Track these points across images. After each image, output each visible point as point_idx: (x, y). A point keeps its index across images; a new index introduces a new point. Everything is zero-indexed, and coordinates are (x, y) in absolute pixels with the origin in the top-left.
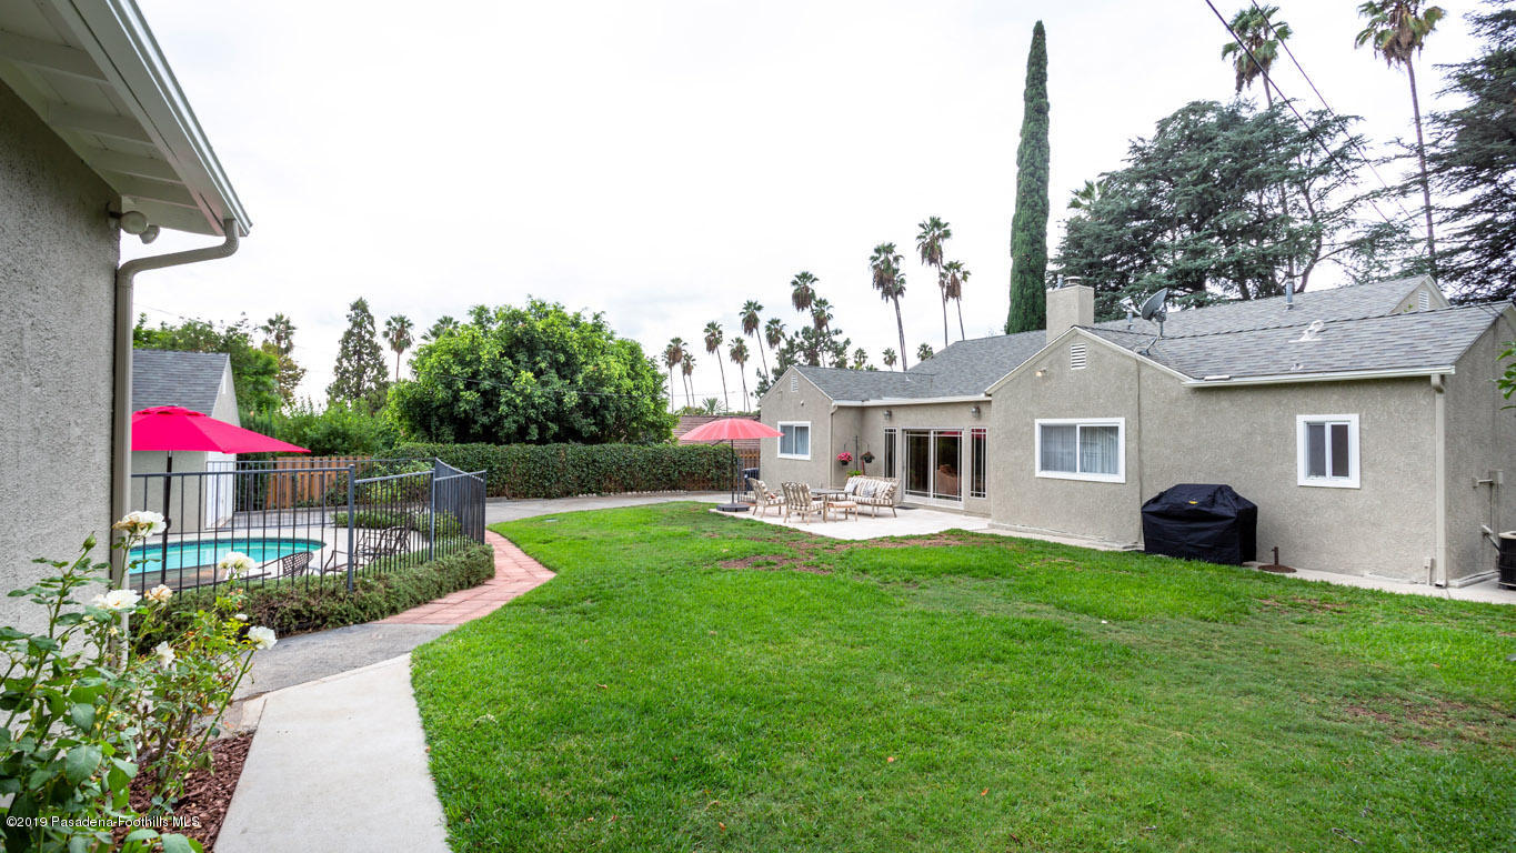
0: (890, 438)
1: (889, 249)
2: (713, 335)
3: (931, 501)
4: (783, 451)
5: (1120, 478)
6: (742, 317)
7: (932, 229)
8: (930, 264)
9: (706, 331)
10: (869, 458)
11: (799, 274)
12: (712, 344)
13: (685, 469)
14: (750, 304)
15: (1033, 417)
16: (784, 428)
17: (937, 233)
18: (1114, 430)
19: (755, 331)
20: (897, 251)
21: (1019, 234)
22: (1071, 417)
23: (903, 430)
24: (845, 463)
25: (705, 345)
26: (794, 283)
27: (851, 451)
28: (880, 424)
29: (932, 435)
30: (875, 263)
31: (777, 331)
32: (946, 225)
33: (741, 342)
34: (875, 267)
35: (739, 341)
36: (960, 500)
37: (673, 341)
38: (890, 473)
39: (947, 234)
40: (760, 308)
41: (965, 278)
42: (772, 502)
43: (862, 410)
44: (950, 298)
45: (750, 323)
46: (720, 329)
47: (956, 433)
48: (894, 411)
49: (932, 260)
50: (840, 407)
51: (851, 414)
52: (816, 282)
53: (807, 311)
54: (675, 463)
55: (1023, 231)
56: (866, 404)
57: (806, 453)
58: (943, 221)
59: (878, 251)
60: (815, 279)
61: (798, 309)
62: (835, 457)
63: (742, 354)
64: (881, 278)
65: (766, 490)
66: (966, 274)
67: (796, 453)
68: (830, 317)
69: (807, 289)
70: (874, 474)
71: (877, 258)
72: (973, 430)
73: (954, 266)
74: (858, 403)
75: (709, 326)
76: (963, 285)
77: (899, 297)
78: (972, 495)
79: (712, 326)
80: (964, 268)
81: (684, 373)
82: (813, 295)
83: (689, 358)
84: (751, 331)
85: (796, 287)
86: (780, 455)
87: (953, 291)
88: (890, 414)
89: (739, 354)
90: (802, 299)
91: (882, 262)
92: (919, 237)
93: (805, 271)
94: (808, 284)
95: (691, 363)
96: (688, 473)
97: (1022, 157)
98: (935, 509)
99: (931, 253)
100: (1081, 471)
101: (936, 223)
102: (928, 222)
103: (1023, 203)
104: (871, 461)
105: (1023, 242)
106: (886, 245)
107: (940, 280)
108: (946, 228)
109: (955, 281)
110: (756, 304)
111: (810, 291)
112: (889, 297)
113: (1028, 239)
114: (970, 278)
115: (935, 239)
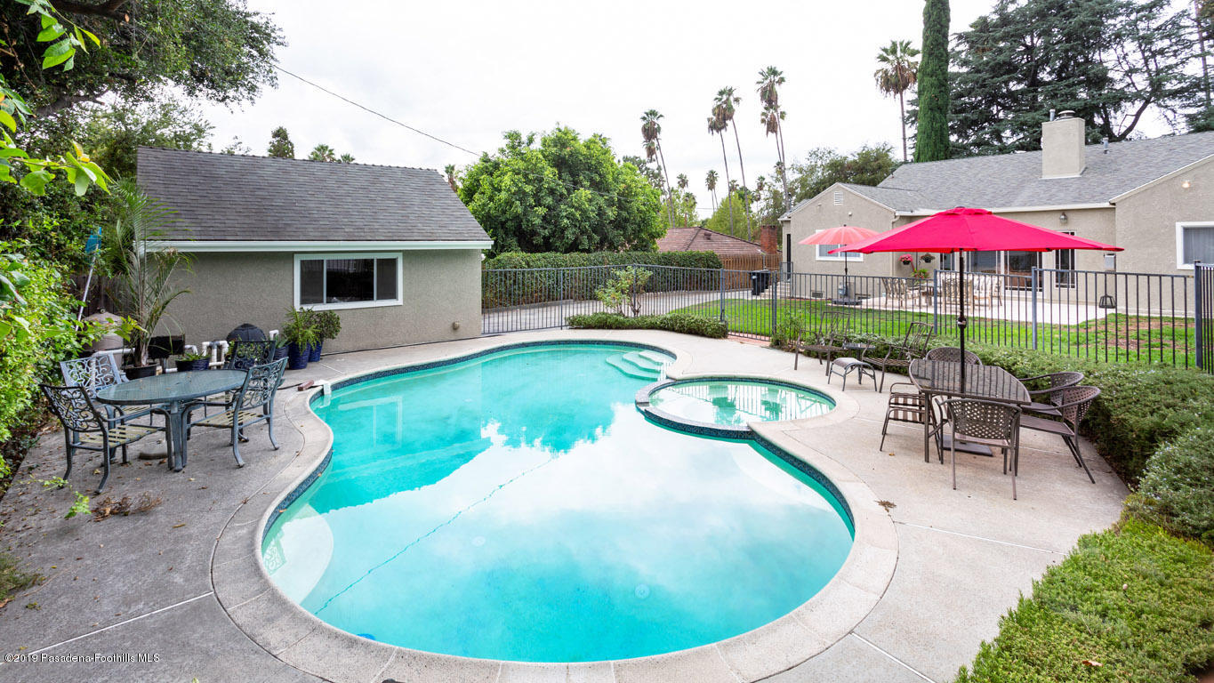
1: (731, 92)
7: (769, 76)
11: (648, 111)
17: (773, 80)
20: (735, 94)
26: (644, 118)
32: (782, 73)
39: (782, 80)
41: (782, 117)
44: (770, 133)
52: (661, 118)
58: (779, 70)
59: (721, 93)
60: (661, 116)
61: (647, 141)
64: (725, 115)
66: (783, 115)
69: (655, 124)
71: (721, 99)
74: (909, 214)
76: (780, 122)
77: (723, 131)
82: (659, 129)
85: (645, 122)
87: (772, 127)
90: (650, 132)
91: (723, 102)
92: (758, 83)
93: (653, 109)
94: (655, 120)
97: (930, 17)
99: (769, 97)
101: (774, 72)
102: (766, 70)
103: (930, 55)
104: (930, 262)
105: (932, 85)
106: (728, 88)
107: (764, 117)
108: (781, 76)
109: (773, 118)
110: (601, 136)
111: (656, 127)
112: (715, 131)
113: (936, 82)
114: (786, 117)
115: (771, 85)
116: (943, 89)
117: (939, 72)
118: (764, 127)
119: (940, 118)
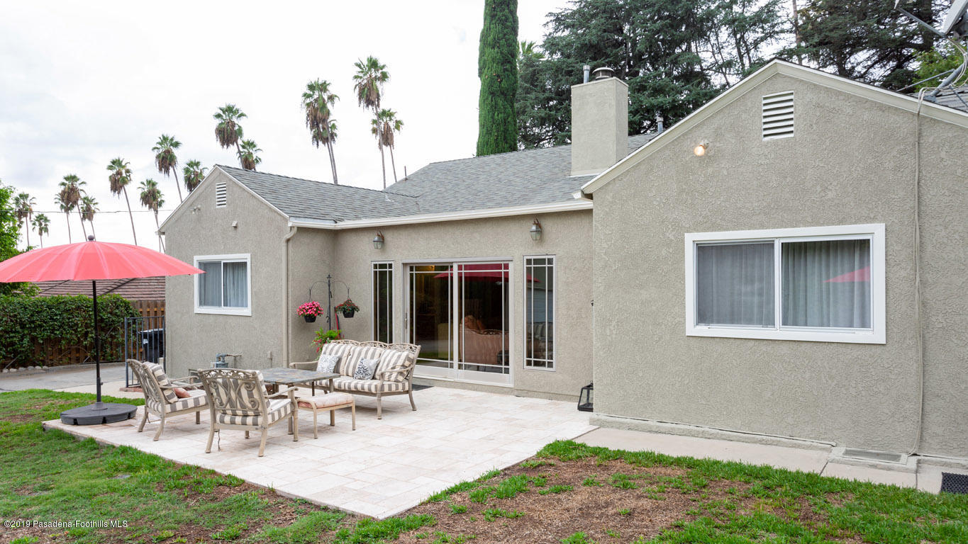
0: (383, 278)
1: (323, 87)
2: (119, 173)
3: (455, 373)
4: (203, 302)
5: (876, 333)
6: (156, 153)
7: (370, 69)
8: (367, 106)
9: (110, 168)
10: (349, 310)
11: (224, 106)
12: (118, 184)
13: (41, 335)
14: (165, 139)
15: (681, 230)
16: (205, 265)
17: (374, 75)
18: (862, 246)
19: (171, 169)
21: (488, 50)
22: (762, 226)
23: (405, 265)
24: (310, 319)
25: (109, 184)
26: (219, 116)
27: (320, 299)
28: (364, 255)
29: (455, 272)
30: (308, 101)
31: (197, 175)
32: (384, 66)
33: (154, 184)
34: (308, 105)
35: (151, 183)
36: (507, 371)
37: (66, 179)
38: (383, 334)
39: (384, 77)
40: (176, 145)
41: (397, 127)
42: (179, 406)
43: (335, 234)
44: (384, 146)
45: (166, 161)
46: (128, 167)
47: (499, 267)
48: (389, 236)
49: (369, 102)
50: (302, 230)
51: (319, 241)
53: (233, 149)
54: (23, 326)
55: (493, 48)
56: (341, 225)
57: (244, 305)
58: (381, 63)
59: (311, 87)
60: (242, 115)
61: (223, 145)
62: (294, 311)
63: (155, 198)
64: (315, 117)
65: (165, 382)
66: (398, 124)
67: (226, 305)
68: (258, 160)
69: (234, 125)
70: (358, 337)
71: (310, 96)
72: (529, 261)
73: (387, 114)
74: (328, 225)
75: (114, 162)
76: (396, 133)
77: (331, 142)
78: (529, 363)
79: (116, 163)
80: (397, 117)
81: (84, 218)
82: (240, 132)
83: (88, 201)
84: (167, 171)
86: (198, 309)
87: (386, 139)
88: (382, 240)
89: (151, 198)
90: (228, 135)
91: (316, 100)
92: (356, 77)
93: (232, 104)
94: (234, 119)
95: (93, 207)
96: (48, 340)
98: (463, 386)
99: (368, 95)
100: (785, 323)
101: (373, 64)
102: (365, 63)
103: (493, 17)
104: (352, 315)
105: (493, 60)
106: (320, 82)
107: (375, 126)
108: (384, 70)
109: (388, 129)
110: (172, 140)
111: (236, 128)
112: (320, 143)
113: (499, 56)
114: (402, 127)
115: (372, 81)
116: (508, 66)
117: (503, 42)
118: (376, 140)
119: (505, 108)
